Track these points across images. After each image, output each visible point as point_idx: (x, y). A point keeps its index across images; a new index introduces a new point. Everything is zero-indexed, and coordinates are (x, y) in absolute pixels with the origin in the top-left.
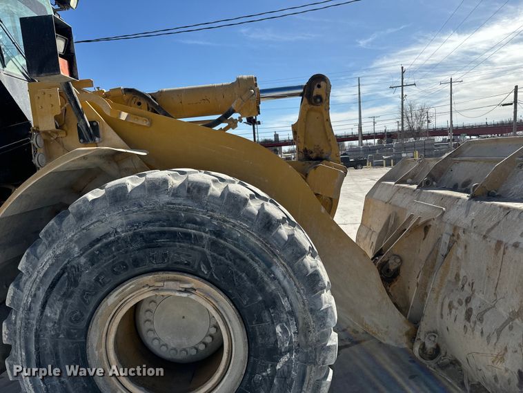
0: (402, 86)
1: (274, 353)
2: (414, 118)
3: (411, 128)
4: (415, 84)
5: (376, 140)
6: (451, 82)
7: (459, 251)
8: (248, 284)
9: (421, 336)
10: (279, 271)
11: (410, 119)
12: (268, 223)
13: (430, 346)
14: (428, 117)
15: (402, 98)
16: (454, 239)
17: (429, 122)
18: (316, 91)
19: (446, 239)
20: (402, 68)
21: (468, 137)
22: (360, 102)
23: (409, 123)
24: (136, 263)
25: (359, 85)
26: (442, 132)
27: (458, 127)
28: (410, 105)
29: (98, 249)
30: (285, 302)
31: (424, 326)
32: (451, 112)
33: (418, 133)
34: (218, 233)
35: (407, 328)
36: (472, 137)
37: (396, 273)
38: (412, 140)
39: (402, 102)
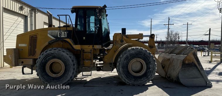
0: (169, 25)
1: (150, 68)
2: (173, 36)
3: (171, 40)
4: (173, 24)
5: (157, 44)
6: (188, 24)
7: (174, 62)
8: (147, 60)
9: (167, 75)
10: (151, 59)
11: (171, 37)
12: (150, 54)
13: (169, 76)
14: (178, 36)
15: (168, 29)
16: (173, 60)
17: (179, 38)
18: (153, 36)
19: (172, 61)
20: (169, 18)
21: (195, 46)
22: (151, 28)
23: (170, 38)
24: (135, 57)
25: (151, 22)
26: (184, 43)
27: (191, 41)
28: (171, 32)
29: (131, 55)
30: (151, 62)
31: (168, 73)
32: (187, 36)
33: (174, 43)
34: (144, 54)
35: (165, 74)
36: (197, 46)
37: (164, 67)
38: (172, 45)
39: (168, 31)
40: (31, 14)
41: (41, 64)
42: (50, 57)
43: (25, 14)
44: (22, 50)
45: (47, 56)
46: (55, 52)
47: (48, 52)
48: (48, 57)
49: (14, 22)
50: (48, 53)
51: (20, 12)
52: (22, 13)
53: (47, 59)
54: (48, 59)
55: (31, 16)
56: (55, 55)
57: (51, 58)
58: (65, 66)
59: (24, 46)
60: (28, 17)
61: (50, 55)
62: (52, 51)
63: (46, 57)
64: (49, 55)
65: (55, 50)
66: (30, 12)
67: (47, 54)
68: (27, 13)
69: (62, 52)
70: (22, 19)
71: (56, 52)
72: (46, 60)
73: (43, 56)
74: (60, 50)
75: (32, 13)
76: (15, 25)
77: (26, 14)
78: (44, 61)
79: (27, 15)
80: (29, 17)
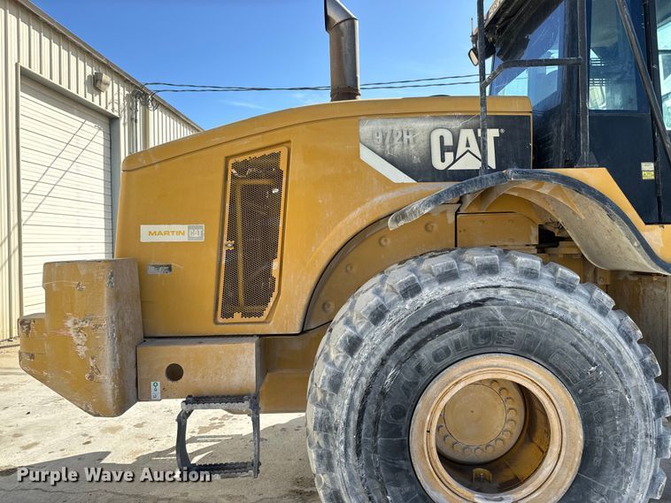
40: (132, 109)
41: (371, 408)
42: (455, 335)
43: (109, 110)
44: (170, 269)
45: (424, 331)
46: (491, 293)
47: (428, 294)
48: (432, 336)
49: (67, 138)
50: (432, 303)
51: (89, 98)
52: (96, 103)
53: (425, 354)
54: (437, 357)
55: (132, 120)
56: (495, 321)
57: (457, 345)
58: (588, 423)
59: (184, 239)
60: (122, 121)
61: (448, 319)
62: (469, 287)
63: (416, 337)
64: (440, 323)
65: (490, 269)
66: (128, 104)
67: (419, 310)
68: (116, 106)
69: (557, 293)
70: (100, 129)
71: (503, 292)
72: (414, 364)
73: (387, 334)
74: (531, 274)
75: (136, 111)
76: (71, 152)
77: (113, 109)
78: (396, 379)
79: (116, 114)
80: (124, 124)
